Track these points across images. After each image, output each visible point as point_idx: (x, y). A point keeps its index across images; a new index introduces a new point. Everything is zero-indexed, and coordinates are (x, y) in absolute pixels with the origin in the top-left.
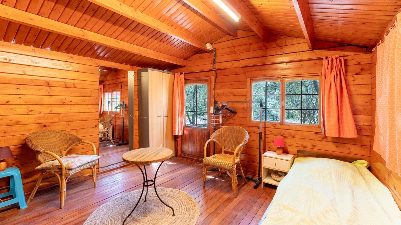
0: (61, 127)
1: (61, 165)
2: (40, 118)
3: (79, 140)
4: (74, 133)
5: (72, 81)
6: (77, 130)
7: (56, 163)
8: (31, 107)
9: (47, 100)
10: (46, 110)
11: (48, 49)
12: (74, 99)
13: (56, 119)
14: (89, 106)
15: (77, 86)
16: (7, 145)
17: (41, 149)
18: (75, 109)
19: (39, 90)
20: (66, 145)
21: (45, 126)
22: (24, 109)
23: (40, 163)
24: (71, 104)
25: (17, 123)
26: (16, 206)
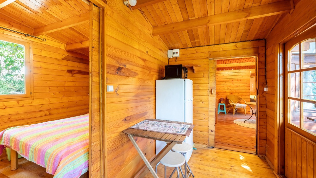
0: (236, 94)
1: (233, 104)
2: (230, 91)
3: (241, 99)
4: (240, 97)
5: (240, 79)
6: (241, 96)
7: (232, 104)
8: (228, 88)
9: (232, 85)
10: (232, 89)
11: (233, 70)
12: (241, 85)
13: (235, 92)
14: (246, 87)
15: (241, 80)
16: (223, 98)
17: (229, 99)
18: (241, 88)
19: (230, 83)
20: (237, 100)
21: (232, 93)
22: (226, 88)
23: (230, 103)
24: (239, 86)
25: (225, 92)
26: (224, 113)
